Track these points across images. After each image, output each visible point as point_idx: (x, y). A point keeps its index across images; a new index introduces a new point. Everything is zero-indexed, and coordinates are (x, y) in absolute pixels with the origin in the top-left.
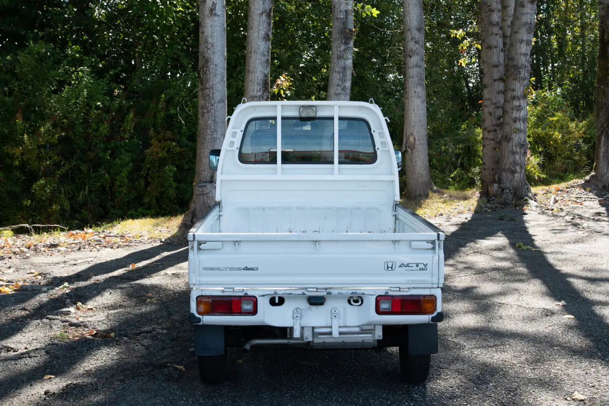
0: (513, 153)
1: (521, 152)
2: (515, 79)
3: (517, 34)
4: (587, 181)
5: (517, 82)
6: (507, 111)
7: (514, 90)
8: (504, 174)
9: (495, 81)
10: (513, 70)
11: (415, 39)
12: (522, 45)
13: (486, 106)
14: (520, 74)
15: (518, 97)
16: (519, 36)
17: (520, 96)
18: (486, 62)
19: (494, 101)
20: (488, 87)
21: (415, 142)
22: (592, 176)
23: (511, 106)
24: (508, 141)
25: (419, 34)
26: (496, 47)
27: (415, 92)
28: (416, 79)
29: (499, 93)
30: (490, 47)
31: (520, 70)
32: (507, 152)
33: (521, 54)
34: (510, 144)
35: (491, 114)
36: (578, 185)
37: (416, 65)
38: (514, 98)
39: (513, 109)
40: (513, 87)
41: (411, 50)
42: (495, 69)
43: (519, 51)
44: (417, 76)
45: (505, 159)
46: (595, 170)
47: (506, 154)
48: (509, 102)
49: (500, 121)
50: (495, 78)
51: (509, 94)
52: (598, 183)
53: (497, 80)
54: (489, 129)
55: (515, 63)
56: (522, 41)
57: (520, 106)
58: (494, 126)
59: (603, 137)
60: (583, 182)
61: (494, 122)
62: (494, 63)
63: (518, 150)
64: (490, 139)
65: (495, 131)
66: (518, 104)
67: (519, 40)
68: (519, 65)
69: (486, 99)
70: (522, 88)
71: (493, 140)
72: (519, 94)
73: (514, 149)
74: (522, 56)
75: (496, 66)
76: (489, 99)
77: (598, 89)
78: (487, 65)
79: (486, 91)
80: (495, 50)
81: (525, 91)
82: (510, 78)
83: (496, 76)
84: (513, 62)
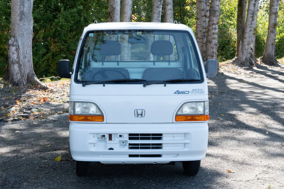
0: (213, 48)
1: (216, 48)
2: (214, 16)
4: (234, 61)
5: (214, 17)
6: (210, 30)
7: (213, 21)
8: (209, 57)
9: (202, 16)
10: (213, 12)
12: (217, 1)
13: (198, 28)
14: (216, 14)
15: (215, 24)
17: (216, 23)
18: (198, 8)
19: (202, 25)
20: (199, 19)
22: (236, 59)
23: (212, 28)
24: (211, 43)
26: (203, 2)
28: (170, 15)
29: (204, 22)
30: (201, 2)
31: (216, 12)
32: (210, 47)
33: (216, 5)
34: (211, 44)
35: (201, 31)
36: (230, 63)
37: (170, 9)
38: (213, 24)
39: (213, 29)
40: (213, 19)
41: (168, 3)
42: (203, 11)
43: (216, 4)
44: (171, 14)
45: (209, 51)
46: (237, 56)
47: (209, 49)
48: (211, 26)
49: (204, 34)
50: (202, 15)
51: (211, 23)
52: (239, 62)
53: (204, 16)
54: (200, 38)
55: (214, 9)
57: (216, 28)
58: (202, 36)
59: (241, 41)
60: (232, 61)
61: (202, 35)
62: (202, 9)
63: (215, 46)
64: (200, 42)
65: (202, 38)
66: (215, 27)
68: (216, 10)
69: (198, 25)
70: (216, 20)
71: (202, 42)
72: (215, 22)
73: (213, 46)
74: (217, 6)
75: (203, 10)
76: (200, 25)
77: (238, 20)
78: (199, 10)
79: (198, 21)
80: (203, 3)
81: (218, 21)
82: (211, 15)
83: (203, 14)
84: (213, 9)
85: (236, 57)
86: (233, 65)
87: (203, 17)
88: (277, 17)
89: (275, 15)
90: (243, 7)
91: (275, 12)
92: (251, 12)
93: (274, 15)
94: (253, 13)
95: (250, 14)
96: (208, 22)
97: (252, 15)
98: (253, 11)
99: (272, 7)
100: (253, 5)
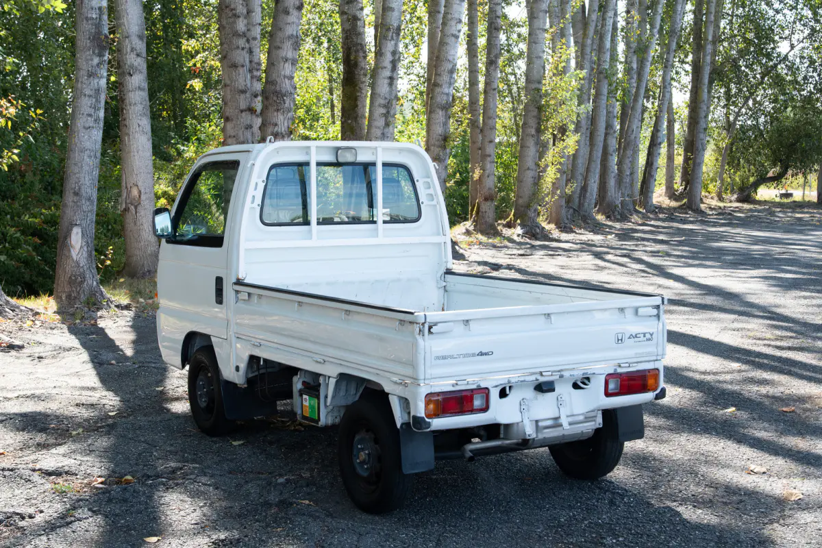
2: (278, 110)
3: (281, 50)
5: (279, 114)
7: (276, 125)
9: (242, 111)
10: (275, 98)
11: (136, 50)
12: (286, 65)
14: (285, 103)
15: (282, 133)
16: (282, 53)
17: (284, 133)
18: (228, 86)
19: (242, 139)
20: (232, 120)
21: (140, 196)
25: (140, 42)
26: (243, 66)
27: (139, 126)
28: (139, 108)
29: (247, 128)
30: (234, 66)
31: (285, 98)
33: (285, 77)
37: (139, 87)
38: (276, 135)
40: (274, 120)
41: (132, 66)
42: (242, 96)
43: (283, 73)
44: (141, 104)
50: (241, 108)
51: (270, 130)
53: (245, 111)
55: (278, 88)
56: (286, 60)
62: (240, 88)
67: (283, 58)
68: (284, 91)
69: (230, 137)
70: (286, 122)
72: (283, 129)
74: (286, 80)
75: (243, 92)
76: (234, 137)
77: (345, 125)
78: (231, 91)
79: (229, 125)
80: (241, 70)
81: (290, 126)
82: (270, 107)
83: (243, 105)
84: (273, 87)
87: (244, 114)
88: (449, 118)
89: (444, 111)
90: (356, 85)
91: (444, 102)
92: (382, 102)
93: (440, 113)
94: (388, 103)
95: (380, 106)
96: (260, 128)
97: (383, 111)
98: (386, 98)
99: (437, 88)
100: (386, 81)
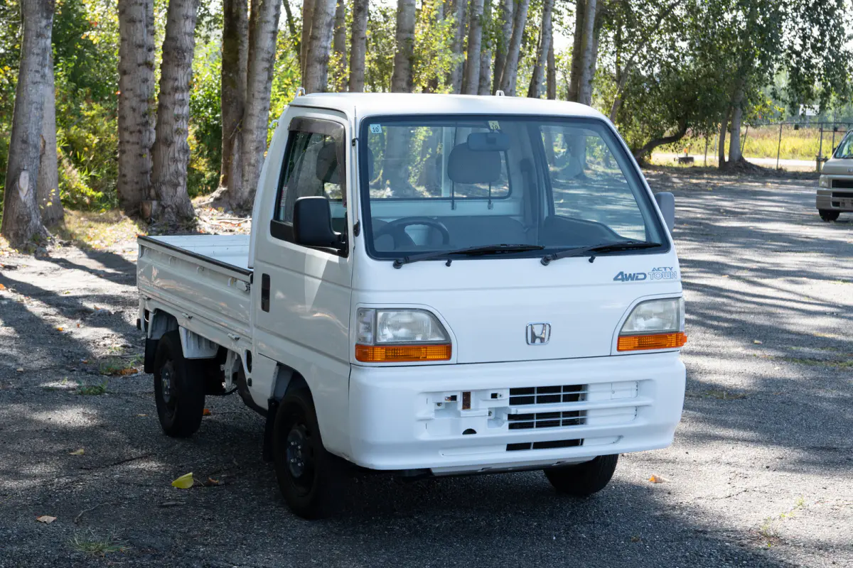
0: (175, 160)
1: (184, 159)
2: (178, 66)
3: (181, 8)
4: (217, 199)
5: (180, 69)
6: (166, 106)
7: (176, 79)
8: (164, 188)
9: (139, 65)
10: (176, 54)
12: (187, 22)
13: (126, 99)
14: (185, 59)
15: (182, 88)
16: (184, 11)
17: (184, 87)
18: (126, 40)
19: (138, 92)
20: (130, 74)
21: (44, 146)
22: (222, 193)
23: (172, 99)
24: (169, 146)
26: (141, 21)
29: (144, 82)
30: (132, 21)
31: (185, 54)
32: (166, 158)
33: (185, 33)
34: (171, 149)
35: (134, 110)
36: (207, 204)
38: (176, 89)
39: (175, 104)
40: (174, 75)
42: (140, 50)
43: (183, 30)
45: (164, 169)
46: (225, 183)
47: (166, 163)
48: (169, 94)
49: (145, 119)
50: (139, 62)
51: (170, 84)
52: (231, 202)
53: (143, 65)
54: (132, 129)
55: (179, 45)
56: (187, 18)
57: (183, 100)
58: (138, 125)
59: (236, 140)
60: (212, 200)
61: (139, 120)
62: (138, 42)
63: (182, 157)
64: (133, 143)
65: (140, 132)
66: (180, 97)
67: (183, 16)
68: (184, 47)
69: (127, 90)
70: (186, 77)
71: (138, 143)
72: (183, 84)
73: (177, 155)
74: (187, 36)
75: (141, 46)
76: (131, 90)
77: (225, 78)
78: (129, 45)
79: (126, 78)
80: (139, 25)
81: (190, 81)
82: (170, 62)
83: (140, 60)
84: (174, 44)
85: (222, 188)
86: (215, 211)
87: (141, 67)
88: (327, 71)
89: (322, 65)
90: (238, 39)
91: (322, 56)
92: (266, 56)
93: (318, 66)
94: (271, 57)
95: (263, 60)
96: (160, 82)
97: (267, 65)
98: (269, 53)
99: (314, 41)
100: (270, 35)
